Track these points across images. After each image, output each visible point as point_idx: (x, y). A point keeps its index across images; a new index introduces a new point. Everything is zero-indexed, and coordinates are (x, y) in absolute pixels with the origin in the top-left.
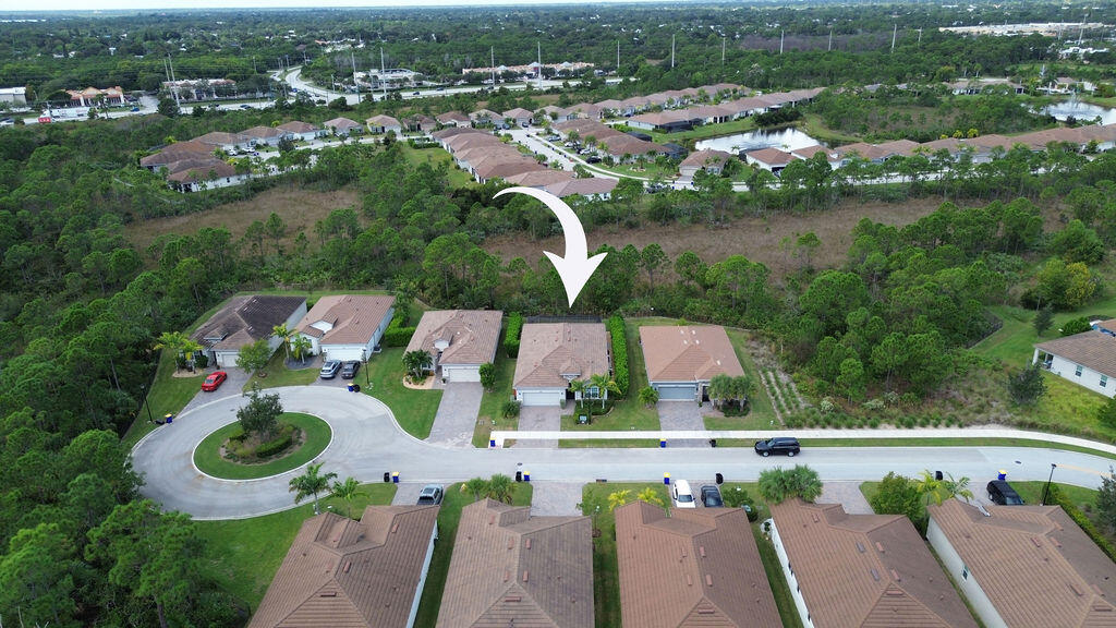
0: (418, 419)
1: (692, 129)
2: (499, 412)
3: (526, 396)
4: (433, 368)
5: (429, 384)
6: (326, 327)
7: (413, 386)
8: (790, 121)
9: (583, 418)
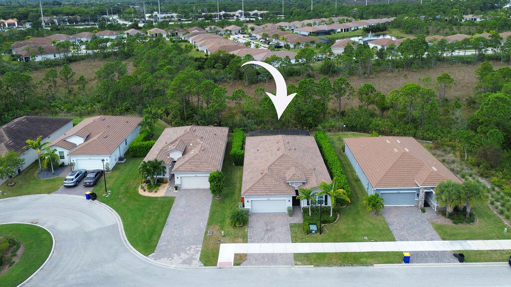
0: (146, 230)
1: (330, 34)
2: (228, 221)
3: (255, 204)
4: (167, 176)
5: (162, 192)
6: (78, 141)
7: (147, 194)
8: (382, 31)
9: (313, 228)
